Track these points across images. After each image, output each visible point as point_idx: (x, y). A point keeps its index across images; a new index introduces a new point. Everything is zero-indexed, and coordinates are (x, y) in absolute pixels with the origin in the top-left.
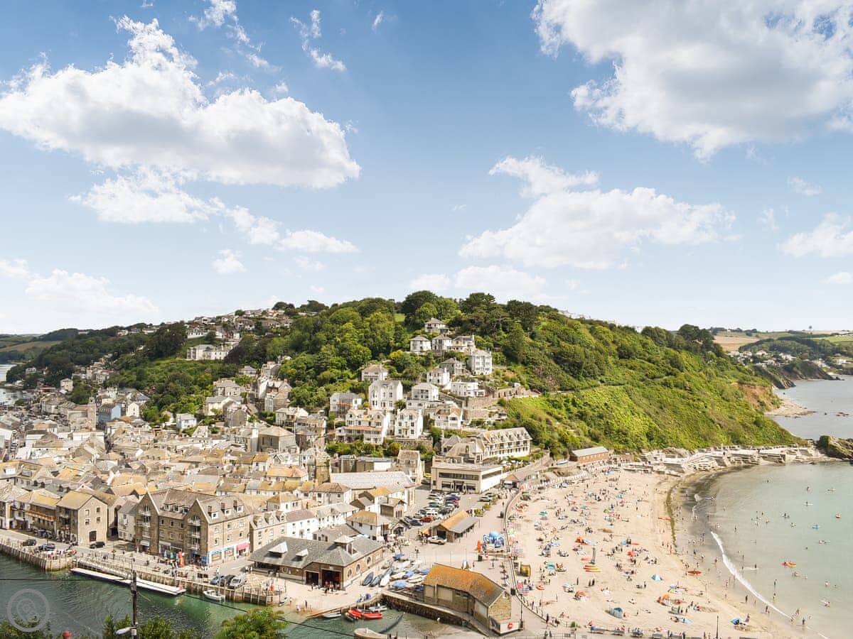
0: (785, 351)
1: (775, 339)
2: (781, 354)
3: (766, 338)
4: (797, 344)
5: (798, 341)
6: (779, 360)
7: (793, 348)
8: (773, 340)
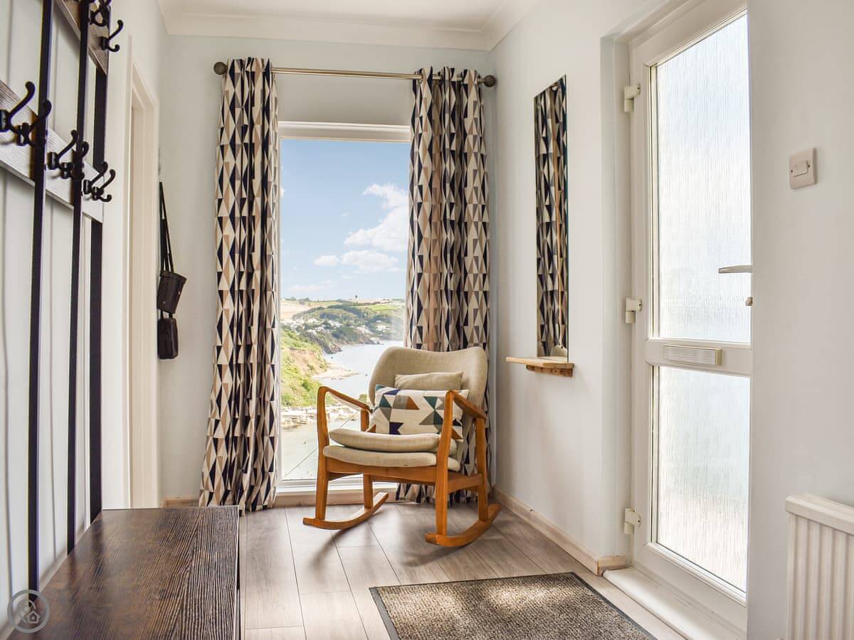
0: (334, 318)
1: (325, 307)
2: (330, 322)
3: (317, 306)
4: (344, 312)
5: (345, 310)
6: (328, 327)
7: (341, 316)
8: (323, 308)
